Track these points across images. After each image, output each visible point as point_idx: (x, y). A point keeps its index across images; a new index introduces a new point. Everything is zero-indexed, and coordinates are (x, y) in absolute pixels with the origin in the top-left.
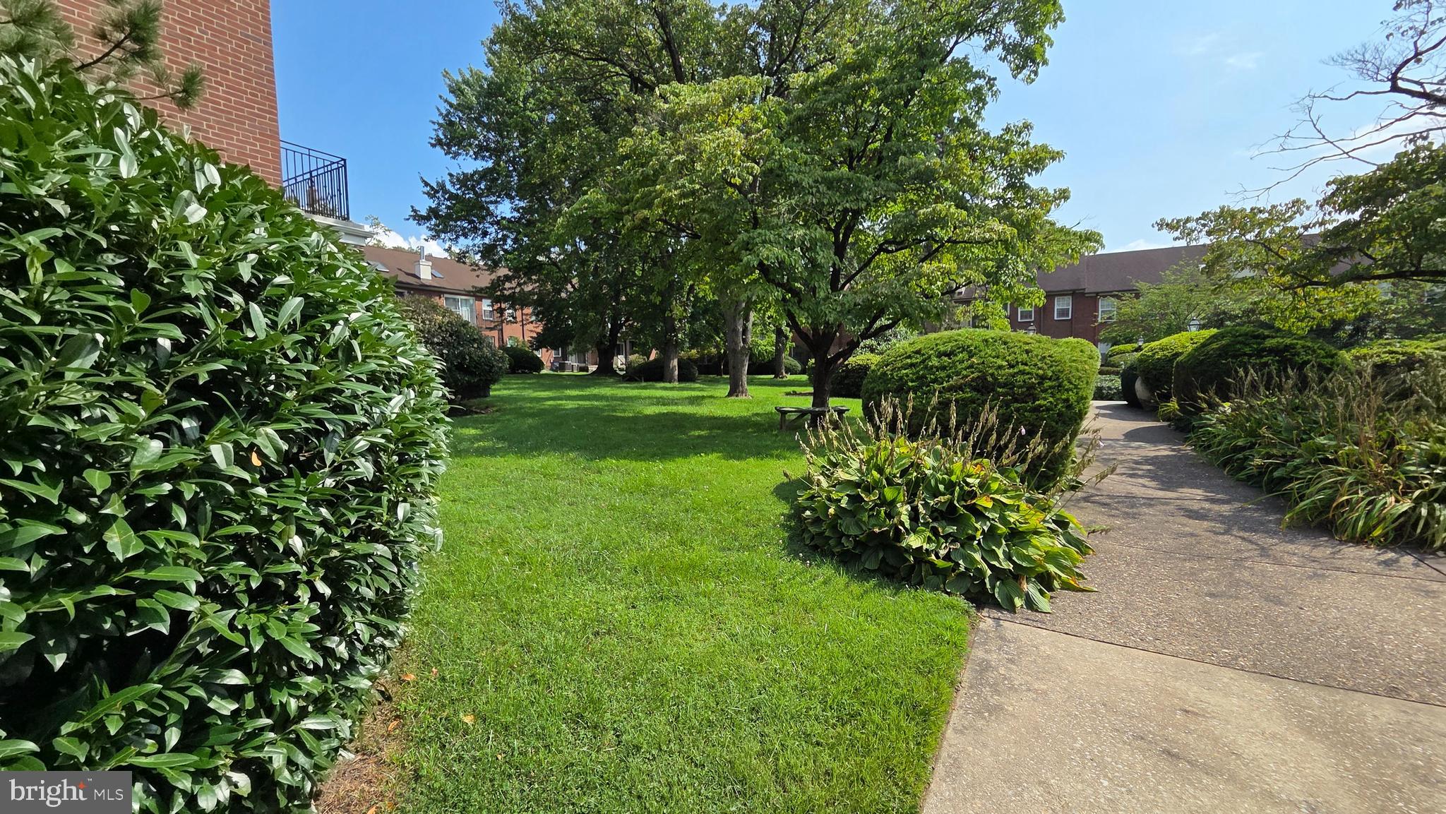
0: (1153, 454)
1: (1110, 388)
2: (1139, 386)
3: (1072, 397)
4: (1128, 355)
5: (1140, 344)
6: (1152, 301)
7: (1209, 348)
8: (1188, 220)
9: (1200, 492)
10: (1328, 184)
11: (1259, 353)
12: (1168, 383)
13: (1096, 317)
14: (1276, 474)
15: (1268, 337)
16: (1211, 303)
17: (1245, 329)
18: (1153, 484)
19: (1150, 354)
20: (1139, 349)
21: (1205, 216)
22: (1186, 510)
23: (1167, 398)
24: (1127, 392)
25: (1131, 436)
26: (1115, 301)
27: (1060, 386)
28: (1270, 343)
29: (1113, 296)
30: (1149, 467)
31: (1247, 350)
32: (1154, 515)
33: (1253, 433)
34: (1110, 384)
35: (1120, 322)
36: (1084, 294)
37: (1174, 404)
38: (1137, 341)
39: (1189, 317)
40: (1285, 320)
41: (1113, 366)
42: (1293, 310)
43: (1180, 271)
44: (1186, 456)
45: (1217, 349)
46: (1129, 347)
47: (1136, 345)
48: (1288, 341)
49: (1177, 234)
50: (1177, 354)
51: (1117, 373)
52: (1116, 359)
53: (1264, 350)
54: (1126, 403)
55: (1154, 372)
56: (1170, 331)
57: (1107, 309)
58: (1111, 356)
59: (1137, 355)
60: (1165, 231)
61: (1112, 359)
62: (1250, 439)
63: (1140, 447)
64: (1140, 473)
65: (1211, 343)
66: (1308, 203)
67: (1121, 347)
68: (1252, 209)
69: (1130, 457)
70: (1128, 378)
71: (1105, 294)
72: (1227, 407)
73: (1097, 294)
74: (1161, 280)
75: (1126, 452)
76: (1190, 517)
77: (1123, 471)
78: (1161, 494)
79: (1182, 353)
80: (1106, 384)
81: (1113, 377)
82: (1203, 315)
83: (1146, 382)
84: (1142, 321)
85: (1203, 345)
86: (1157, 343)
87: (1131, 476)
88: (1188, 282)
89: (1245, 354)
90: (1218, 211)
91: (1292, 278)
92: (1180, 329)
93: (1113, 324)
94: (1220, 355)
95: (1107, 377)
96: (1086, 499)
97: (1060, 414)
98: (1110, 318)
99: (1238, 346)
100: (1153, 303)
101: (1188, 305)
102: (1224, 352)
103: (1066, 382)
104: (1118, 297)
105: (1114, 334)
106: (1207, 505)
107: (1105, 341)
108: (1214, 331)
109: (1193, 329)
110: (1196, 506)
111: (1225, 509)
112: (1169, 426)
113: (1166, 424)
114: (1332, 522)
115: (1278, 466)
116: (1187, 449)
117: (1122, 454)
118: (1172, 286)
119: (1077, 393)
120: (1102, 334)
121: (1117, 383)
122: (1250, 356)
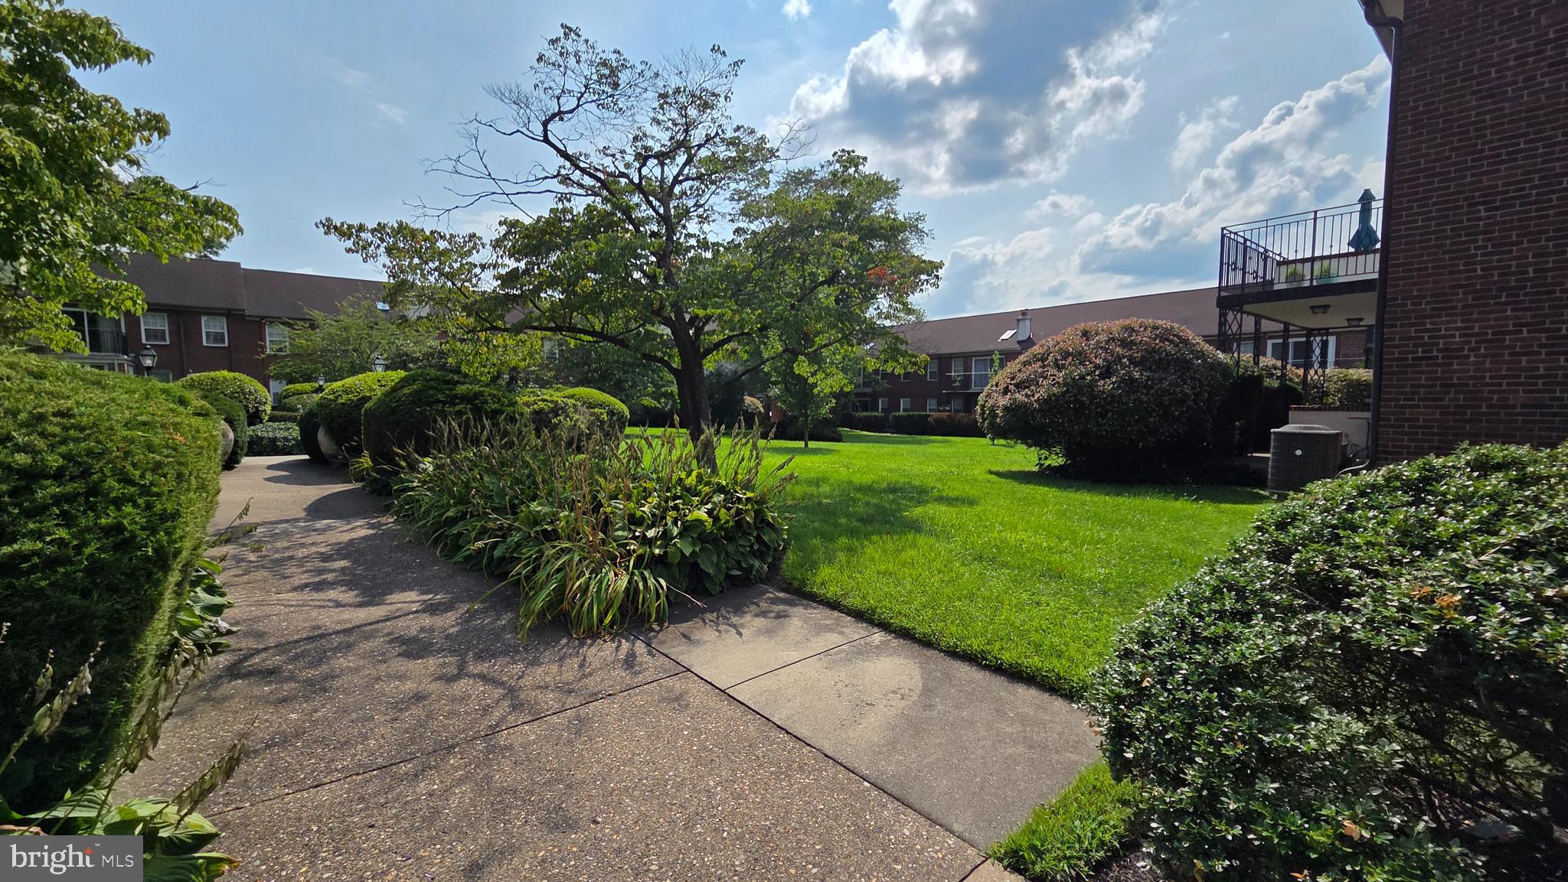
0: (346, 537)
1: (286, 439)
2: (322, 437)
3: (132, 517)
4: (308, 396)
5: (321, 383)
6: (330, 334)
7: (399, 393)
8: (361, 228)
9: (413, 595)
10: (501, 223)
11: (453, 400)
12: (358, 432)
13: (263, 347)
14: (497, 553)
15: (458, 382)
16: (393, 343)
17: (433, 372)
18: (349, 596)
19: (332, 397)
20: (320, 389)
21: (380, 228)
22: (402, 640)
23: (357, 452)
24: (307, 443)
25: (317, 510)
26: (287, 330)
27: (94, 490)
28: (462, 389)
29: (283, 323)
30: (343, 563)
31: (441, 397)
32: (357, 670)
33: (463, 500)
34: (286, 434)
35: (294, 356)
36: (243, 316)
37: (366, 461)
38: (316, 380)
39: (372, 356)
40: (470, 364)
41: (290, 409)
42: (476, 354)
43: (359, 304)
44: (387, 534)
45: (410, 394)
46: (307, 386)
47: (316, 385)
48: (477, 388)
49: (349, 244)
50: (366, 399)
51: (293, 420)
52: (293, 400)
53: (456, 396)
54: (307, 457)
55: (339, 421)
56: (354, 370)
57: (275, 338)
58: (285, 397)
59: (317, 397)
60: (333, 237)
61: (287, 400)
62: (460, 508)
63: (329, 528)
64: (330, 577)
65: (403, 387)
66: (484, 241)
67: (298, 386)
68: (432, 233)
69: (314, 549)
70: (309, 425)
71: (273, 320)
72: (427, 464)
73: (263, 318)
74: (337, 312)
75: (309, 540)
76: (408, 655)
77: (305, 578)
78: (362, 615)
79: (370, 398)
80: (280, 434)
81: (289, 425)
82: (385, 355)
83: (331, 432)
84: (321, 356)
85: (394, 389)
86: (339, 383)
87: (319, 587)
88: (366, 317)
89: (438, 401)
90: (396, 226)
91: (476, 320)
92: (364, 369)
93: (285, 357)
94: (413, 402)
95: (282, 425)
96: (233, 672)
97: (95, 568)
98: (280, 350)
99: (431, 392)
100: (331, 337)
101: (370, 342)
102: (418, 398)
103: (111, 482)
104: (290, 326)
105: (288, 370)
106: (427, 621)
107: (276, 377)
108: (402, 373)
109: (380, 369)
110: (411, 626)
111: (448, 621)
112: (363, 488)
113: (359, 485)
114: (566, 614)
115: (495, 545)
116: (389, 520)
117: (303, 545)
118: (351, 316)
119: (149, 506)
120: (272, 369)
121: (295, 432)
122: (444, 403)
